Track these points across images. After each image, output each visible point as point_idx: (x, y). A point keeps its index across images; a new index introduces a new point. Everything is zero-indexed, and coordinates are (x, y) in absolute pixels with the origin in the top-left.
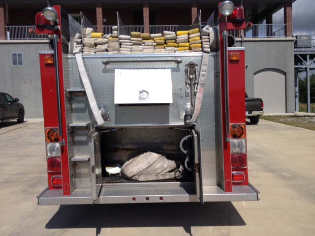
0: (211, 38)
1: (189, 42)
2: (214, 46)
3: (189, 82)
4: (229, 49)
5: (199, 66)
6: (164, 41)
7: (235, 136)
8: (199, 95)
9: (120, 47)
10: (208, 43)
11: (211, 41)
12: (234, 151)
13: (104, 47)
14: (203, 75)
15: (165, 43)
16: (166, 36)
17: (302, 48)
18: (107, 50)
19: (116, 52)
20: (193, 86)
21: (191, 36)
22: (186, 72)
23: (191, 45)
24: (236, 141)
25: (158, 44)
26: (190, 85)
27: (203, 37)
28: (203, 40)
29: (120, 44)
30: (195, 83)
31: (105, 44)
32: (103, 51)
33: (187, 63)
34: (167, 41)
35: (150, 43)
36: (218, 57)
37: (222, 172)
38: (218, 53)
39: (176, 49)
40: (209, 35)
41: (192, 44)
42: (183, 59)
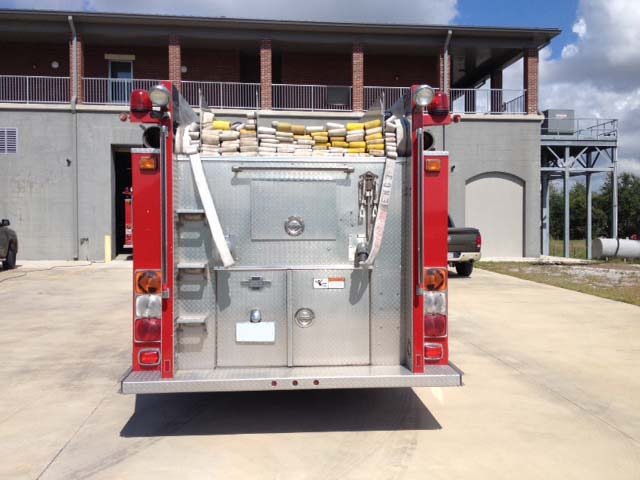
0: (398, 137)
1: (365, 140)
2: (403, 149)
3: (364, 201)
4: (426, 153)
5: (380, 177)
6: (327, 139)
7: (430, 288)
8: (380, 223)
9: (259, 145)
10: (394, 144)
11: (399, 142)
12: (429, 310)
13: (235, 145)
14: (386, 193)
15: (329, 141)
16: (331, 131)
17: (556, 134)
18: (239, 150)
19: (254, 153)
20: (369, 209)
21: (368, 131)
22: (360, 186)
23: (369, 146)
24: (431, 295)
25: (318, 142)
26: (366, 207)
27: (387, 134)
28: (387, 139)
29: (260, 141)
30: (373, 204)
31: (235, 139)
32: (233, 151)
33: (363, 173)
34: (332, 139)
35: (306, 141)
36: (409, 165)
37: (409, 343)
38: (408, 159)
39: (346, 150)
40: (395, 132)
41: (369, 143)
42: (357, 167)
